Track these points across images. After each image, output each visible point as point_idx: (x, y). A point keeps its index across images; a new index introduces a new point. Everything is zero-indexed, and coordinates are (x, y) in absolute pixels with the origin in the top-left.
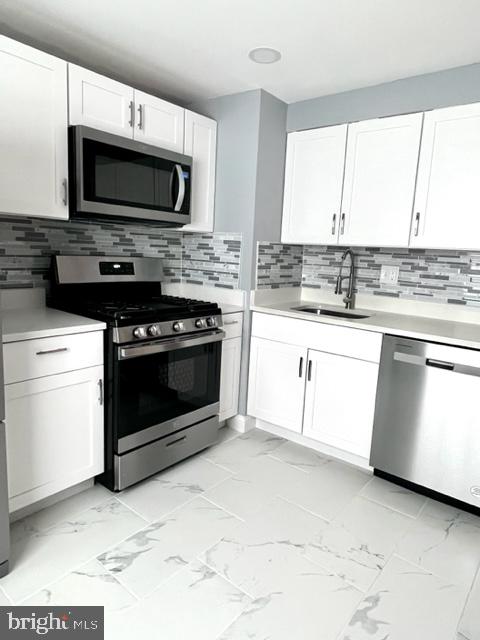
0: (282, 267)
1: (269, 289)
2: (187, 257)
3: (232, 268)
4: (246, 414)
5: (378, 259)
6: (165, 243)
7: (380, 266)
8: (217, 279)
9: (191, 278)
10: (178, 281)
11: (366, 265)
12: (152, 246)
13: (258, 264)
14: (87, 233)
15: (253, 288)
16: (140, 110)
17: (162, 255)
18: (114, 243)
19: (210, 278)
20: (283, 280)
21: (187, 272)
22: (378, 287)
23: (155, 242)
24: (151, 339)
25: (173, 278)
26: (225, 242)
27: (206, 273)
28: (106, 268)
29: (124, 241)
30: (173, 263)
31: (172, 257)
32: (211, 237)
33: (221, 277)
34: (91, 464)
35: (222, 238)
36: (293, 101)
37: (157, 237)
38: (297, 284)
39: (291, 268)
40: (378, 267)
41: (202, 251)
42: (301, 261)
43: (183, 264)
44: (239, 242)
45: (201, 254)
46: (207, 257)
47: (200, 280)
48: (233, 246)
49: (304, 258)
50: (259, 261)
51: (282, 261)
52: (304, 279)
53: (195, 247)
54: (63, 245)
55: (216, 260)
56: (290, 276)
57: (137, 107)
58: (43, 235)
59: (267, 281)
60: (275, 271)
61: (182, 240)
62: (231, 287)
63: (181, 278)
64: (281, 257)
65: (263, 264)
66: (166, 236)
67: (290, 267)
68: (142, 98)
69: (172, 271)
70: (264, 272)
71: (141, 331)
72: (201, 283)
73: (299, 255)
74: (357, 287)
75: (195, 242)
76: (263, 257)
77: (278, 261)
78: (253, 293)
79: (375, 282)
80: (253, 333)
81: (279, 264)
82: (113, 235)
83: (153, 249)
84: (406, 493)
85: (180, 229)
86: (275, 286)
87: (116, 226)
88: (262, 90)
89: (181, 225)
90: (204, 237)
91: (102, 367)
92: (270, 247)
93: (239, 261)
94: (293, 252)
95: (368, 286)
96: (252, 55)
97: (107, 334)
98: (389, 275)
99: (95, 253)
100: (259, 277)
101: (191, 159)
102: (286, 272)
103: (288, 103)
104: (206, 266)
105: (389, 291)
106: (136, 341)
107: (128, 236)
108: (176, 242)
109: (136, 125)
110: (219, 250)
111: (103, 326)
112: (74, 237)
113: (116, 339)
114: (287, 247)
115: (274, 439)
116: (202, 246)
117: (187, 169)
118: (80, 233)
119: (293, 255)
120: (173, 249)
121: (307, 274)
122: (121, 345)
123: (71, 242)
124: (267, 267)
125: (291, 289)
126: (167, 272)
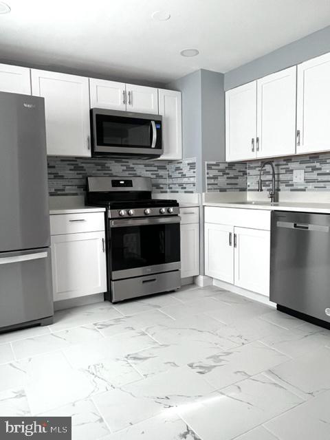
0: (228, 178)
1: (218, 192)
2: (170, 177)
3: (192, 180)
4: (204, 275)
5: (291, 166)
6: (156, 169)
7: (292, 171)
8: (185, 188)
9: (173, 190)
10: (166, 192)
11: (284, 171)
12: (147, 171)
13: (207, 176)
14: (106, 165)
15: (204, 191)
16: (129, 94)
17: (154, 176)
18: (123, 170)
19: (182, 188)
20: (229, 187)
21: (171, 186)
22: (292, 185)
23: (148, 168)
24: (130, 217)
25: (162, 190)
26: (188, 164)
27: (181, 185)
28: (116, 183)
29: (129, 169)
30: (161, 181)
31: (161, 177)
32: (181, 162)
33: (187, 186)
34: (100, 285)
35: (187, 162)
36: (227, 71)
37: (151, 166)
38: (244, 190)
39: (238, 178)
40: (291, 171)
41: (177, 172)
42: (245, 173)
43: (168, 181)
44: (195, 163)
45: (176, 174)
46: (180, 175)
47: (177, 190)
48: (192, 166)
49: (248, 171)
50: (208, 174)
51: (228, 174)
52: (249, 186)
53: (173, 170)
54: (94, 172)
55: (184, 176)
56: (237, 184)
57: (127, 93)
58: (83, 167)
59: (215, 187)
60: (222, 181)
61: (167, 167)
62: (192, 192)
63: (168, 190)
64: (227, 171)
65: (211, 176)
66: (156, 165)
67: (236, 177)
68: (130, 87)
69: (161, 186)
70: (212, 181)
71: (123, 212)
72: (177, 192)
73: (244, 170)
74: (280, 188)
75: (173, 166)
76: (210, 171)
77: (224, 174)
78: (203, 194)
79: (290, 183)
80: (206, 221)
81: (225, 176)
82: (122, 166)
83: (148, 172)
84: (292, 319)
85: (159, 159)
86: (222, 190)
87: (124, 160)
88: (202, 70)
89: (159, 156)
90: (178, 163)
91: (104, 232)
92: (217, 165)
93: (195, 175)
94: (238, 167)
95: (286, 186)
96: (182, 53)
97: (106, 213)
98: (298, 176)
99: (111, 175)
100: (208, 184)
101: (161, 116)
102: (233, 181)
103: (224, 73)
104: (180, 181)
105: (299, 187)
106: (121, 218)
107: (132, 166)
108: (164, 168)
109: (128, 102)
110: (186, 170)
111: (104, 209)
112: (99, 167)
113: (110, 216)
114: (232, 165)
115: (220, 291)
116: (178, 169)
117: (159, 123)
118: (103, 165)
119: (238, 170)
120: (161, 172)
121: (252, 182)
122: (112, 219)
123: (98, 170)
124: (215, 178)
125: (237, 193)
126: (157, 186)
